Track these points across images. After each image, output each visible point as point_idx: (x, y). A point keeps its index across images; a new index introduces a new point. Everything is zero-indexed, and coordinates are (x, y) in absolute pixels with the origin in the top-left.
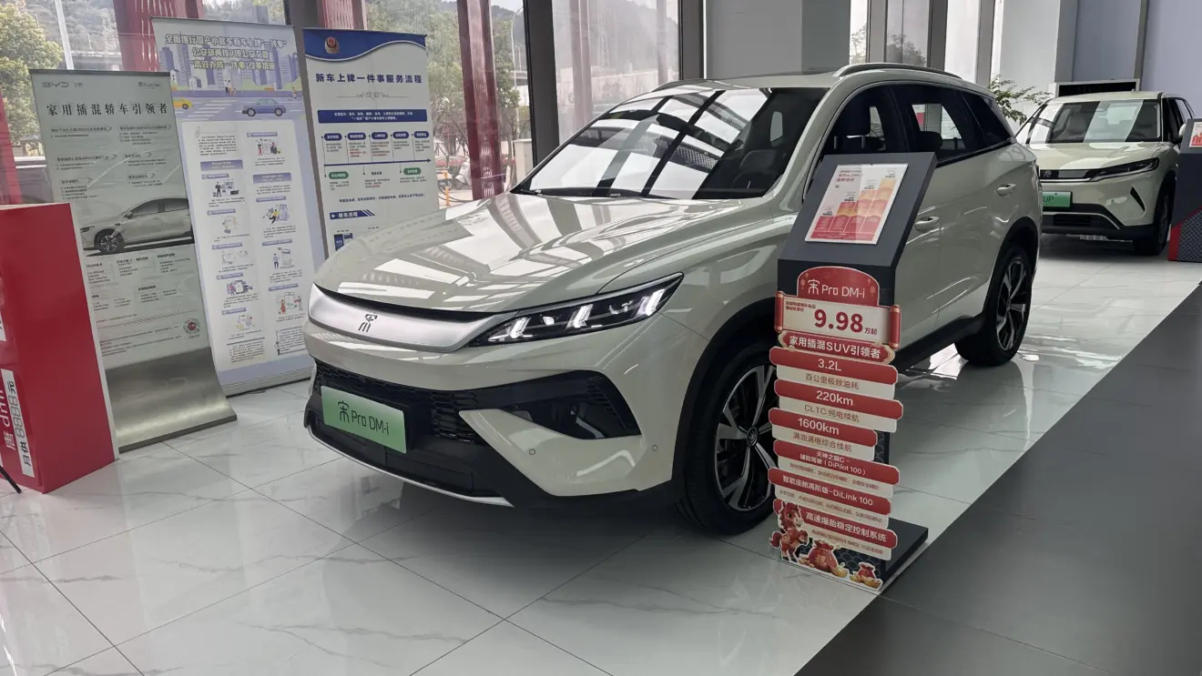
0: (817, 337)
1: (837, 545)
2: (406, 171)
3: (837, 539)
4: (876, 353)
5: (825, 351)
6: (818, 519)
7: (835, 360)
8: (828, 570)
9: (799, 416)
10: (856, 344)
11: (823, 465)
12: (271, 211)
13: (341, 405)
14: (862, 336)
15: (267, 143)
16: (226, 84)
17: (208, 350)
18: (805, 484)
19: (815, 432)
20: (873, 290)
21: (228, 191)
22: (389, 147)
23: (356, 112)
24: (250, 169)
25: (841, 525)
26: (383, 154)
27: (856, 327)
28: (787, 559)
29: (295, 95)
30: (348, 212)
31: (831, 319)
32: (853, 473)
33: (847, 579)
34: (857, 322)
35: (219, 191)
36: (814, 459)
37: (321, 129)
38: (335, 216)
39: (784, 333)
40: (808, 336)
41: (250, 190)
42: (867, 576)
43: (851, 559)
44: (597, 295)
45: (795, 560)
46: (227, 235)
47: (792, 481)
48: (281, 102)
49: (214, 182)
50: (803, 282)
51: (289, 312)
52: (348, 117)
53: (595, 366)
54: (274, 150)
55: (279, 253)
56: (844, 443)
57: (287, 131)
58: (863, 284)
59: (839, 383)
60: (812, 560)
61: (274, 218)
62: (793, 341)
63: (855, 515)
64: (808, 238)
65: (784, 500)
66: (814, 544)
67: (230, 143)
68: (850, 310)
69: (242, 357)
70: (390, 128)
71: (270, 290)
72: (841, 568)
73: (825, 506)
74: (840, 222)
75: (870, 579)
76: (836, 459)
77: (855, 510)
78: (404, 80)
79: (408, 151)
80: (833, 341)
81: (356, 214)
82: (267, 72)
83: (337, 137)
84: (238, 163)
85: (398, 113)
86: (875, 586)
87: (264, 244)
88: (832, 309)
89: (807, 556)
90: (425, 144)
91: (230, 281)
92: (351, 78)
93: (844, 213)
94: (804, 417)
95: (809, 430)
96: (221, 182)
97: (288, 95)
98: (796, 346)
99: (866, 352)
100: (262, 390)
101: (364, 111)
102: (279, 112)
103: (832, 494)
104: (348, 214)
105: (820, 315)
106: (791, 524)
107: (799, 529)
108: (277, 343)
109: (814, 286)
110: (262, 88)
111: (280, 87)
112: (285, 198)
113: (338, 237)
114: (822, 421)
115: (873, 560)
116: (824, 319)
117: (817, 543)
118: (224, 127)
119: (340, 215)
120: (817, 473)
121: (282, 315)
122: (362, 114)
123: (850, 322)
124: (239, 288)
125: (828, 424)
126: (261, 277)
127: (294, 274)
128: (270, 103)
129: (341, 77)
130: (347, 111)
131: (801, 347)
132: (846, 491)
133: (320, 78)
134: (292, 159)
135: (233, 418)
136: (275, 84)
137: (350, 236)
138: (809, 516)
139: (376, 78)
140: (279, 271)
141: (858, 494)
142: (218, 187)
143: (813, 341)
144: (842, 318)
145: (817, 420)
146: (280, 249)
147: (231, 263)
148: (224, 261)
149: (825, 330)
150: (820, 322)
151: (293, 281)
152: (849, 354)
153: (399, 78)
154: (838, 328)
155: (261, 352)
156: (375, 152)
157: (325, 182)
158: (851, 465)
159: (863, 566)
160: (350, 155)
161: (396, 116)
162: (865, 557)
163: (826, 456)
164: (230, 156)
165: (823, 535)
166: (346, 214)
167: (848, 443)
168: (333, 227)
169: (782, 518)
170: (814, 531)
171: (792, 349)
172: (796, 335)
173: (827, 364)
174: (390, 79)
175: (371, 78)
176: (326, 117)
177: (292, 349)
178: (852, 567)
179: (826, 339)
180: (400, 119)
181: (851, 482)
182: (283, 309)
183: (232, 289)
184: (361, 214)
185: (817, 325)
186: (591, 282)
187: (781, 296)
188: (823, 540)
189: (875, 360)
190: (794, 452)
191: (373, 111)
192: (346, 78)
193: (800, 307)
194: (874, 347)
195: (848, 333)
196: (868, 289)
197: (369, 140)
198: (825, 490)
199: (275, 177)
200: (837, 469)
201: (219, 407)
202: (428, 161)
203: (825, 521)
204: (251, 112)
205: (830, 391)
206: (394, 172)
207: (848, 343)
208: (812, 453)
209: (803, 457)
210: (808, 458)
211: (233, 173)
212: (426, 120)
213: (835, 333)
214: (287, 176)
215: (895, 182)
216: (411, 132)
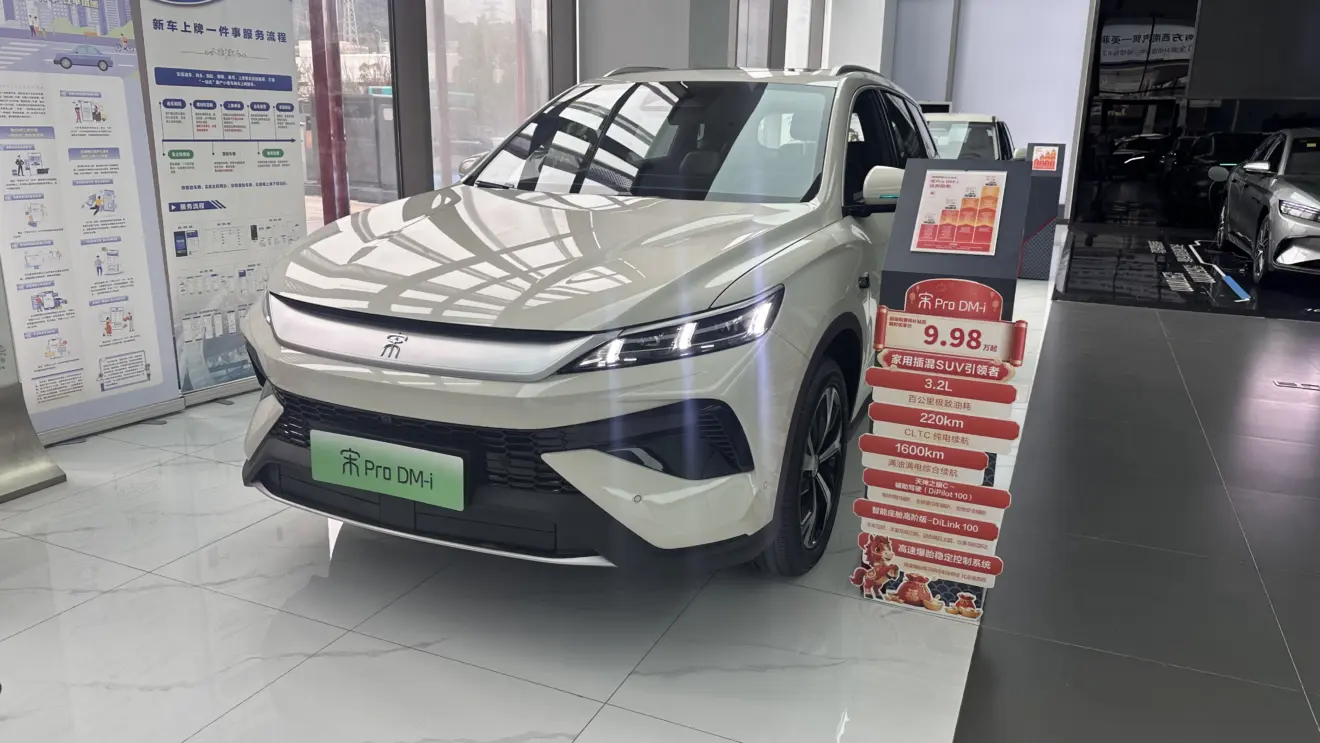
0: (925, 356)
1: (932, 577)
2: (265, 153)
3: (934, 570)
4: (994, 371)
5: (935, 371)
6: (912, 551)
7: (945, 379)
8: (920, 604)
9: (897, 441)
10: (973, 362)
11: (922, 493)
12: (93, 198)
14: (980, 353)
15: (88, 106)
16: (31, 24)
17: (19, 386)
18: (899, 515)
19: (916, 457)
20: (995, 304)
21: (34, 169)
22: (246, 122)
23: (205, 73)
24: (64, 140)
25: (939, 556)
26: (238, 129)
27: (973, 344)
28: (871, 596)
29: (124, 45)
30: (192, 203)
31: (944, 334)
32: (958, 500)
33: (943, 612)
34: (975, 338)
35: (20, 167)
36: (912, 487)
37: (159, 92)
38: (176, 207)
39: (885, 351)
40: (914, 354)
41: (64, 169)
42: (965, 606)
43: (947, 591)
44: (710, 309)
45: (880, 598)
46: (31, 228)
47: (883, 512)
48: (107, 52)
49: (14, 155)
50: (913, 296)
51: (117, 334)
52: (195, 79)
54: (97, 116)
55: (103, 256)
56: (949, 467)
57: (114, 92)
58: (985, 299)
59: (948, 404)
60: (903, 596)
61: (97, 207)
62: (896, 359)
63: (956, 543)
64: (913, 248)
65: (871, 533)
66: (905, 579)
67: (36, 102)
68: (967, 325)
69: (53, 396)
70: (247, 96)
71: (91, 304)
72: (936, 601)
73: (921, 536)
74: (946, 233)
75: (969, 609)
76: (939, 485)
77: (956, 537)
78: (266, 37)
79: (267, 128)
80: (944, 359)
81: (202, 206)
82: (88, 10)
83: (179, 104)
84: (48, 131)
85: (257, 79)
86: (974, 616)
87: (84, 243)
88: (945, 325)
89: (896, 592)
90: (290, 120)
91: (36, 292)
92: (199, 28)
93: (948, 221)
94: (902, 442)
95: (908, 456)
96: (24, 156)
97: (115, 43)
98: (899, 366)
99: (982, 370)
100: (81, 438)
101: (215, 73)
102: (103, 65)
103: (932, 523)
104: (193, 206)
105: (931, 332)
106: (879, 559)
107: (888, 564)
109: (925, 300)
110: (81, 31)
111: (104, 31)
112: (111, 182)
113: (179, 235)
114: (924, 446)
115: (976, 590)
116: (936, 335)
117: (909, 576)
118: (29, 81)
119: (183, 207)
120: (914, 502)
121: (106, 339)
122: (211, 76)
123: (967, 338)
124: (49, 302)
125: (932, 448)
126: (78, 287)
127: (123, 284)
128: (92, 51)
129: (186, 26)
130: (194, 72)
131: (905, 367)
132: (947, 519)
133: (158, 24)
134: (121, 130)
135: (62, 479)
136: (98, 27)
137: (195, 234)
138: (902, 548)
139: (230, 31)
140: (100, 279)
141: (961, 521)
142: (19, 163)
143: (921, 359)
144: (957, 334)
145: (918, 445)
146: (104, 249)
147: (36, 267)
148: (28, 266)
149: (936, 348)
150: (930, 339)
151: (123, 292)
152: (963, 373)
153: (260, 34)
154: (953, 345)
155: (78, 387)
156: (228, 128)
157: (163, 162)
158: (956, 491)
159: (963, 597)
160: (196, 128)
161: (254, 82)
162: (963, 587)
163: (926, 483)
164: (37, 121)
165: (916, 567)
166: (189, 206)
167: (954, 468)
168: (173, 222)
169: (868, 553)
170: (906, 565)
171: (894, 368)
172: (900, 354)
173: (935, 384)
174: (248, 34)
175: (223, 30)
176: (166, 76)
177: (121, 383)
178: (948, 598)
179: (936, 357)
180: (259, 86)
181: (954, 509)
182: (109, 330)
183: (39, 303)
184: (209, 206)
185: (926, 342)
187: (884, 311)
188: (916, 572)
189: (993, 378)
190: (886, 480)
191: (226, 74)
192: (192, 29)
193: (905, 323)
194: (992, 365)
195: (964, 351)
196: (990, 301)
197: (220, 111)
198: (923, 519)
199: (98, 152)
200: (939, 496)
202: (293, 141)
203: (921, 552)
204: (66, 63)
205: (937, 413)
206: (250, 153)
207: (961, 360)
208: (910, 480)
209: (898, 485)
210: (904, 486)
211: (41, 144)
212: (291, 90)
213: (948, 350)
214: (114, 152)
215: (998, 189)
216: (273, 104)
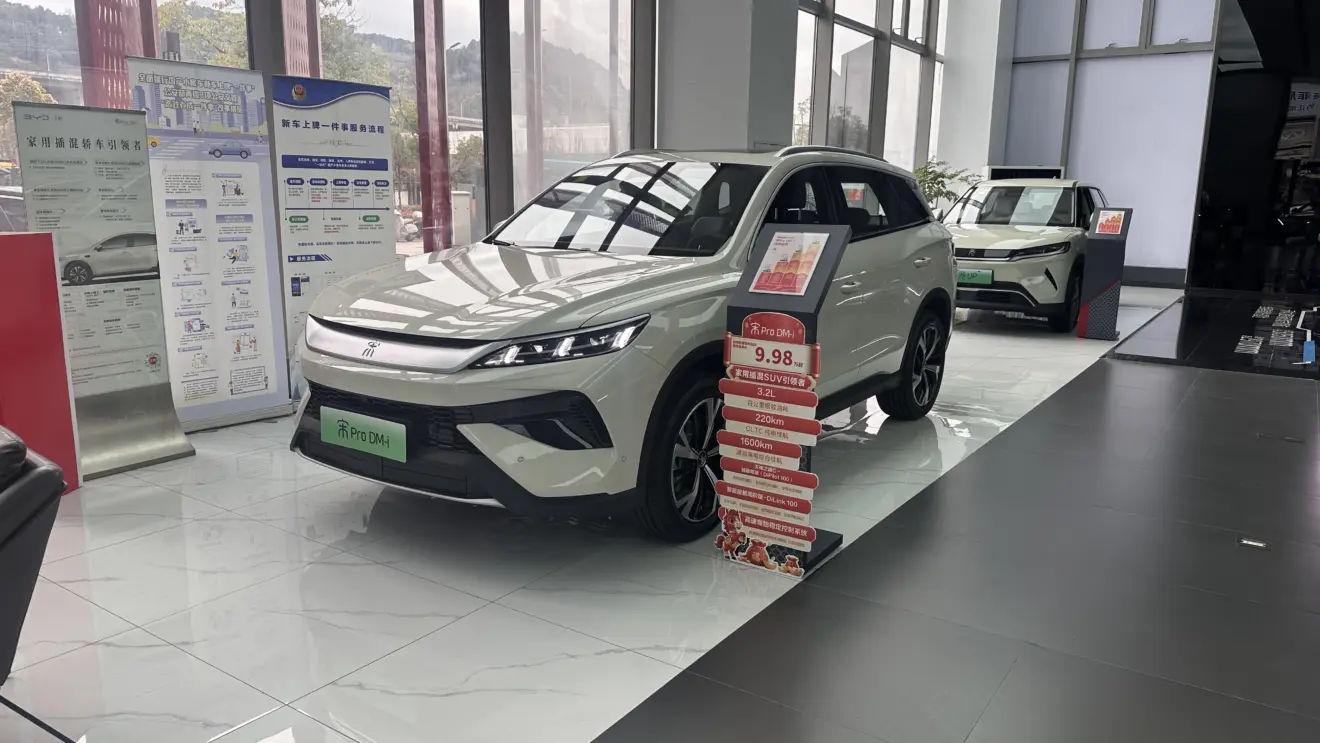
0: (757, 370)
1: (768, 542)
2: (365, 218)
3: (771, 538)
4: (802, 383)
5: (764, 382)
6: (754, 521)
7: (770, 388)
8: (761, 564)
9: (741, 436)
10: (787, 375)
11: (759, 476)
12: (232, 251)
13: (341, 423)
14: (792, 369)
15: (232, 184)
16: (194, 126)
17: (168, 385)
18: (744, 493)
19: (754, 448)
20: (800, 331)
21: (191, 230)
22: (350, 194)
23: (319, 158)
24: (214, 209)
25: (772, 525)
26: (343, 200)
27: (787, 361)
28: (728, 557)
29: (260, 139)
30: (306, 256)
31: (768, 355)
32: (783, 481)
33: (777, 570)
34: (788, 355)
35: (182, 228)
36: (752, 471)
37: (285, 173)
38: (294, 259)
39: (731, 367)
40: (750, 369)
41: (213, 229)
42: (792, 566)
43: (779, 553)
44: (580, 328)
45: (734, 558)
46: (187, 272)
47: (734, 491)
48: (247, 144)
49: (178, 220)
50: (747, 325)
51: (244, 352)
52: (311, 163)
53: (578, 387)
54: (238, 192)
55: (237, 293)
56: (776, 456)
57: (251, 173)
58: (795, 329)
59: (773, 407)
60: (749, 557)
61: (234, 258)
62: (738, 372)
63: (783, 515)
64: (751, 290)
65: (727, 507)
66: (751, 543)
67: (196, 182)
68: (783, 347)
69: (196, 396)
70: (352, 175)
71: (226, 329)
72: (771, 561)
73: (759, 510)
74: (776, 278)
75: (794, 569)
76: (770, 470)
77: (782, 511)
78: (368, 130)
79: (368, 198)
80: (769, 373)
81: (313, 258)
82: (235, 115)
83: (299, 181)
84: (202, 203)
85: (358, 162)
86: (797, 574)
87: (223, 284)
88: (769, 347)
89: (745, 554)
90: (385, 193)
91: (187, 319)
92: (316, 125)
93: (780, 270)
94: (745, 436)
95: (748, 447)
96: (185, 220)
97: (255, 138)
98: (741, 378)
99: (794, 381)
100: (216, 429)
101: (327, 158)
102: (244, 155)
103: (768, 500)
104: (306, 258)
105: (760, 352)
106: (733, 528)
107: (739, 531)
108: (231, 383)
109: (755, 328)
110: (228, 130)
111: (246, 129)
112: (246, 240)
113: (295, 280)
114: (759, 439)
115: (797, 553)
116: (763, 355)
117: (753, 541)
118: (191, 167)
119: (299, 259)
120: (754, 483)
121: (237, 355)
122: (324, 160)
123: (783, 357)
124: (196, 326)
125: (765, 441)
126: (218, 314)
127: (250, 315)
128: (236, 145)
129: (306, 123)
130: (311, 158)
131: (745, 379)
132: (777, 496)
133: (285, 123)
134: (255, 203)
135: (193, 453)
136: (242, 127)
137: (307, 280)
138: (747, 520)
139: (340, 126)
140: (234, 311)
141: (786, 498)
142: (181, 225)
143: (754, 373)
144: (777, 354)
145: (755, 438)
146: (238, 289)
147: (189, 301)
148: (183, 299)
149: (763, 364)
150: (760, 358)
151: (251, 321)
152: (782, 384)
153: (363, 128)
154: (774, 362)
155: (215, 391)
156: (336, 198)
157: (285, 225)
158: (781, 474)
159: (789, 559)
160: (311, 200)
161: (358, 164)
162: (791, 551)
163: (761, 468)
164: (195, 195)
165: (757, 534)
166: (304, 258)
167: (779, 456)
168: (291, 270)
169: (725, 523)
170: (750, 532)
171: (737, 380)
172: (741, 368)
173: (764, 392)
174: (354, 128)
175: (335, 126)
176: (290, 161)
177: (245, 389)
178: (780, 560)
179: (764, 371)
180: (361, 167)
181: (782, 489)
182: (238, 349)
183: (189, 327)
184: (319, 258)
185: (758, 360)
186: (575, 318)
187: (729, 336)
188: (758, 539)
189: (801, 388)
190: (737, 466)
191: (336, 159)
192: (311, 125)
193: (742, 345)
194: (800, 378)
195: (781, 367)
196: (796, 330)
197: (330, 186)
198: (761, 497)
199: (237, 218)
200: (771, 478)
201: (179, 441)
202: (388, 209)
203: (760, 523)
204: (217, 154)
205: (766, 414)
206: (353, 219)
207: (780, 374)
208: (751, 466)
209: (743, 470)
210: (748, 471)
211: (196, 211)
212: (387, 169)
213: (771, 366)
214: (249, 218)
215: (818, 248)
216: (372, 181)
